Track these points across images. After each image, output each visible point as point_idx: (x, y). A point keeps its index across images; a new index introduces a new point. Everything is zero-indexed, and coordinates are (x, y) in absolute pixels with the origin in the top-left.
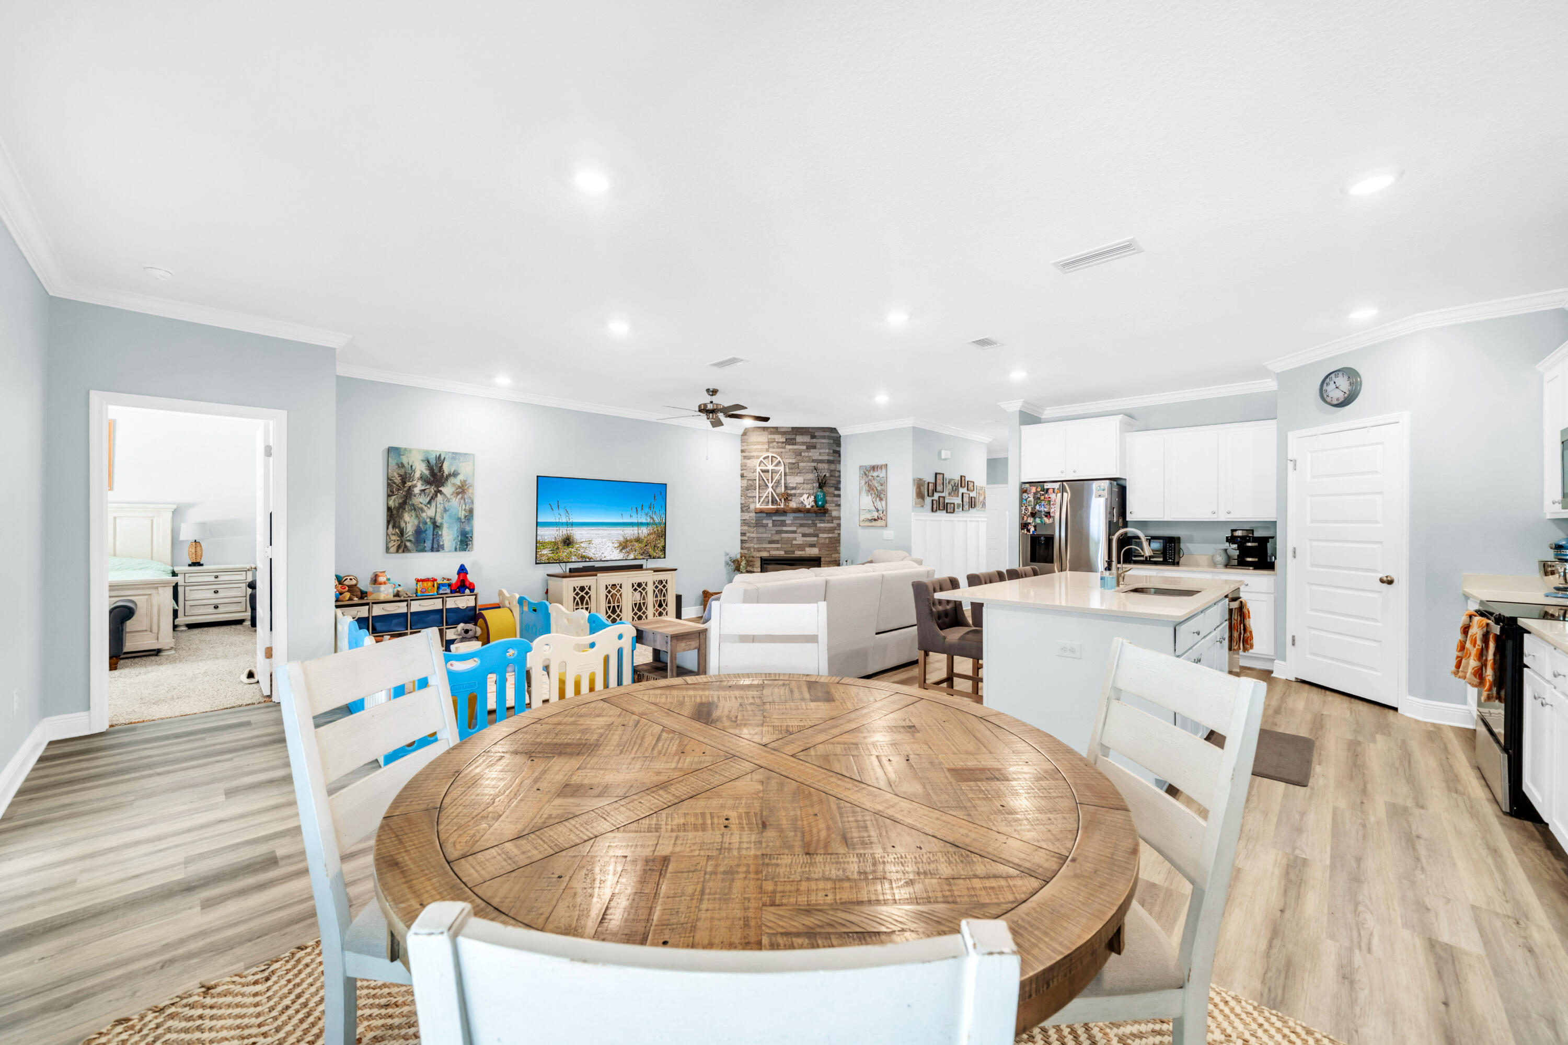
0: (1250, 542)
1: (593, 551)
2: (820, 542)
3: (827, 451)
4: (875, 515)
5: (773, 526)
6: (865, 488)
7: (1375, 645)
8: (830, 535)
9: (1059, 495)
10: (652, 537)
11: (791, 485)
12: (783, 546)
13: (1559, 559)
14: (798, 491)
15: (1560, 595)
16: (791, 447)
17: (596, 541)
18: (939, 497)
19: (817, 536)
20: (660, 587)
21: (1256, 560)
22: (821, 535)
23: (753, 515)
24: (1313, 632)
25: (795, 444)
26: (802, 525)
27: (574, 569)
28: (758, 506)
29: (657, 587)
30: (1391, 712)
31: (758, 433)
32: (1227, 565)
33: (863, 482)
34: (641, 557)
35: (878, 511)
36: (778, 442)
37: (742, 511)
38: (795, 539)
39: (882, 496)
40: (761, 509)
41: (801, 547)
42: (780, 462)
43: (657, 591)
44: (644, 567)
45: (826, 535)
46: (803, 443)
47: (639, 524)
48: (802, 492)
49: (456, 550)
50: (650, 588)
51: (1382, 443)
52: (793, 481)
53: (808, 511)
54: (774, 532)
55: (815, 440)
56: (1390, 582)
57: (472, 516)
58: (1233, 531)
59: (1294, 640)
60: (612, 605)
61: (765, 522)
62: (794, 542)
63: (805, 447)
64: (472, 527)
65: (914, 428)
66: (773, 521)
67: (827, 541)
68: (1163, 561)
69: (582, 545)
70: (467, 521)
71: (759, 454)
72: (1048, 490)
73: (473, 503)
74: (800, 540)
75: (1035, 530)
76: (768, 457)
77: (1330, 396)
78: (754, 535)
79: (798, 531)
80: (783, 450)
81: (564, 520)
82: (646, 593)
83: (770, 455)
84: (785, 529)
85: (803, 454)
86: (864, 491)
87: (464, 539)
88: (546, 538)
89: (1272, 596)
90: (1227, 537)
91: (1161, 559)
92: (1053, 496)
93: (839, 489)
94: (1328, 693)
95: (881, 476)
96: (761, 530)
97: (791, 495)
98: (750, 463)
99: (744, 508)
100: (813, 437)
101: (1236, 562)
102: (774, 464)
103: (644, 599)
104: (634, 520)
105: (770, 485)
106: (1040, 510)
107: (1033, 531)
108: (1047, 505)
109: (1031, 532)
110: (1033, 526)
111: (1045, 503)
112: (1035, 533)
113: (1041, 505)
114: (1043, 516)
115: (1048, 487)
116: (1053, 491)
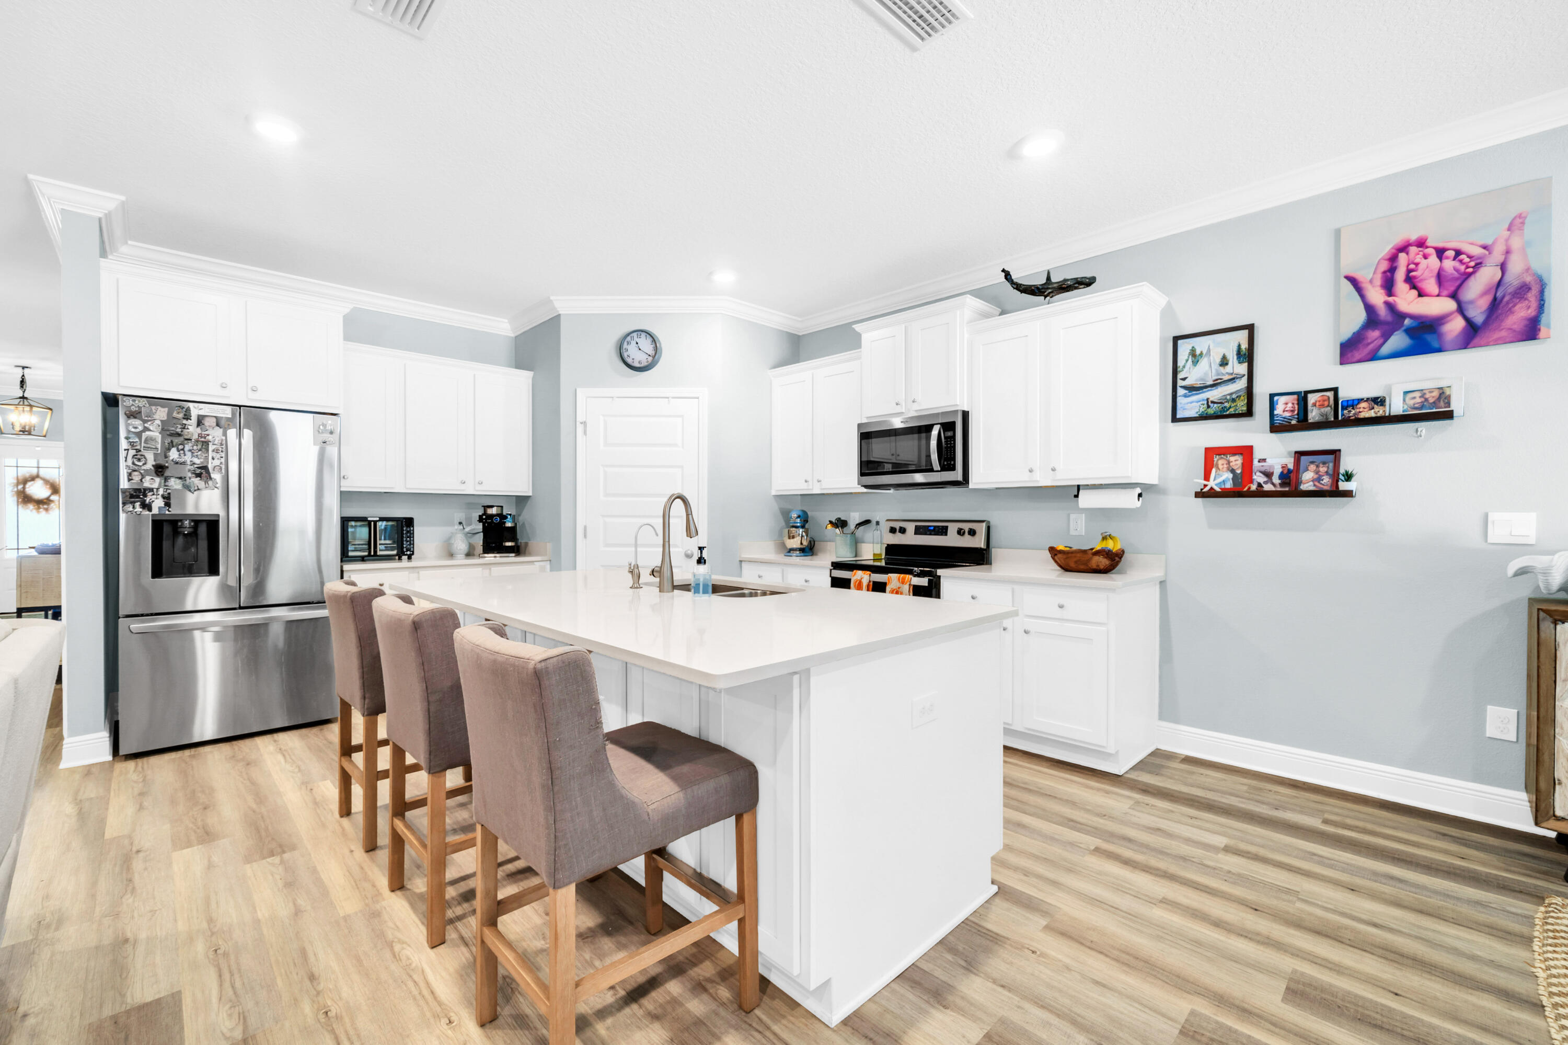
9: (233, 432)
21: (513, 543)
51: (681, 416)
75: (168, 504)
77: (632, 357)
91: (391, 552)
106: (182, 460)
107: (160, 508)
108: (200, 450)
109: (155, 510)
110: (163, 497)
111: (195, 447)
112: (167, 512)
113: (183, 449)
114: (189, 475)
115: (202, 413)
116: (215, 424)
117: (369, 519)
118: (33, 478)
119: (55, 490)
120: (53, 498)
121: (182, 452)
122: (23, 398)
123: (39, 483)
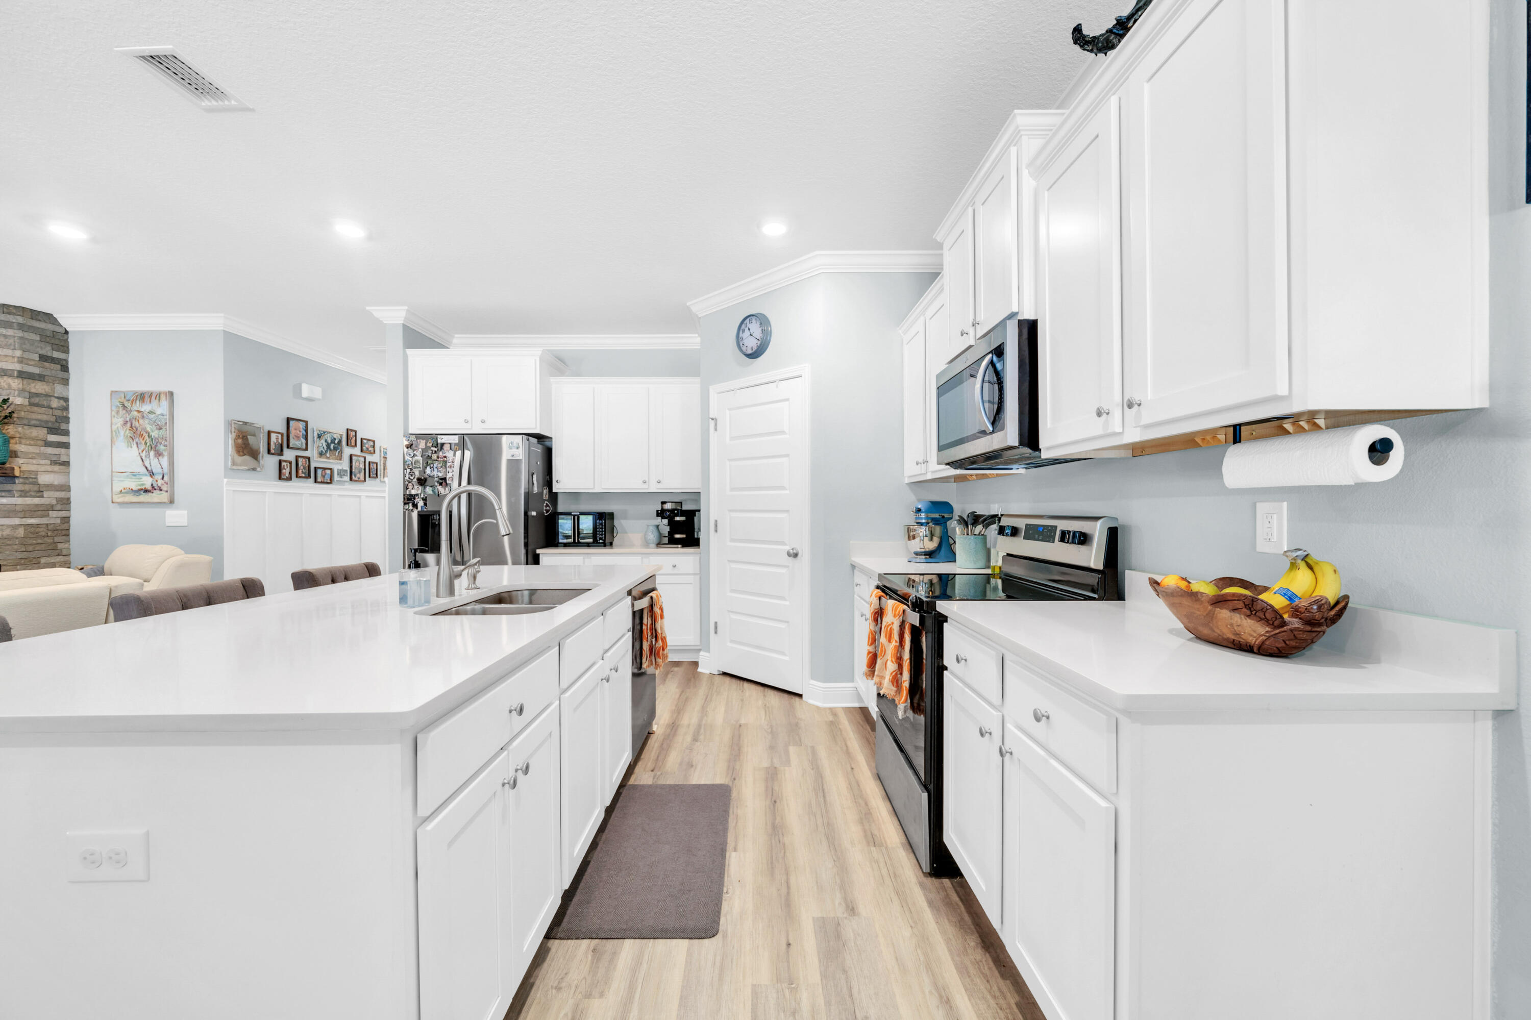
0: (677, 516)
3: (18, 353)
4: (147, 482)
6: (125, 432)
7: (783, 626)
9: (459, 453)
13: (918, 523)
15: (918, 560)
18: (297, 457)
21: (684, 536)
24: (734, 616)
30: (797, 699)
32: (659, 544)
33: (119, 421)
35: (152, 474)
39: (161, 448)
45: (16, 521)
51: (787, 400)
56: (796, 555)
58: (663, 503)
59: (716, 628)
65: (225, 332)
67: (22, 532)
68: (593, 542)
72: (443, 444)
75: (425, 504)
77: (745, 345)
86: (121, 438)
89: (698, 577)
90: (657, 511)
91: (591, 540)
92: (450, 454)
93: (66, 433)
94: (746, 684)
95: (159, 411)
101: (666, 540)
106: (432, 474)
107: (422, 507)
108: (442, 467)
109: (419, 509)
110: (423, 499)
111: (439, 465)
112: (425, 510)
113: (433, 467)
114: (436, 484)
115: (443, 441)
116: (449, 448)
117: (573, 514)
121: (432, 469)
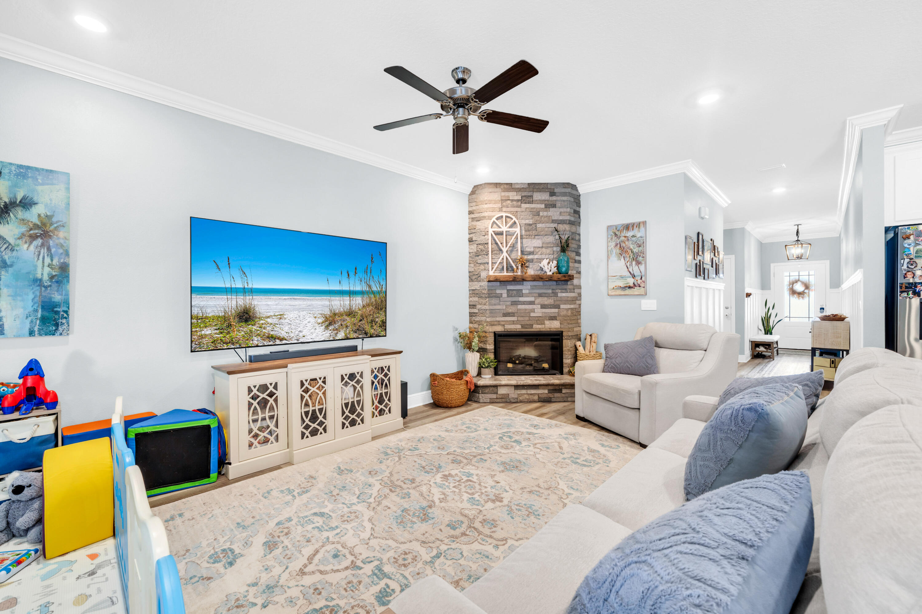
1: (286, 329)
2: (562, 314)
3: (568, 210)
4: (631, 281)
5: (508, 296)
6: (616, 251)
8: (572, 306)
10: (369, 309)
11: (528, 249)
12: (520, 319)
14: (536, 257)
16: (527, 205)
17: (290, 315)
18: (700, 261)
19: (558, 307)
20: (381, 376)
22: (562, 306)
23: (485, 284)
25: (532, 202)
26: (540, 295)
27: (255, 356)
28: (491, 273)
29: (376, 377)
31: (490, 190)
33: (613, 244)
34: (355, 335)
35: (634, 276)
36: (512, 200)
37: (471, 280)
38: (533, 311)
39: (640, 259)
40: (495, 276)
41: (540, 320)
42: (515, 223)
43: (376, 382)
44: (359, 348)
45: (568, 306)
46: (541, 202)
47: (351, 293)
48: (540, 257)
49: (31, 333)
50: (367, 380)
52: (531, 244)
53: (551, 279)
54: (509, 303)
55: (554, 198)
57: (68, 277)
60: (311, 409)
61: (498, 291)
62: (532, 315)
63: (543, 206)
64: (67, 295)
66: (508, 290)
67: (569, 313)
69: (269, 320)
70: (55, 286)
71: (490, 214)
73: (67, 254)
74: (538, 312)
76: (502, 217)
78: (487, 307)
79: (537, 302)
80: (519, 209)
81: (239, 285)
82: (362, 387)
83: (504, 215)
84: (521, 299)
85: (541, 214)
86: (614, 254)
87: (50, 315)
88: (209, 310)
93: (579, 255)
95: (638, 235)
96: (494, 301)
97: (528, 261)
98: (479, 225)
99: (473, 277)
100: (552, 194)
102: (508, 225)
103: (359, 395)
104: (345, 288)
105: (504, 249)
118: (796, 282)
119: (807, 287)
120: (806, 291)
122: (798, 240)
123: (799, 283)
